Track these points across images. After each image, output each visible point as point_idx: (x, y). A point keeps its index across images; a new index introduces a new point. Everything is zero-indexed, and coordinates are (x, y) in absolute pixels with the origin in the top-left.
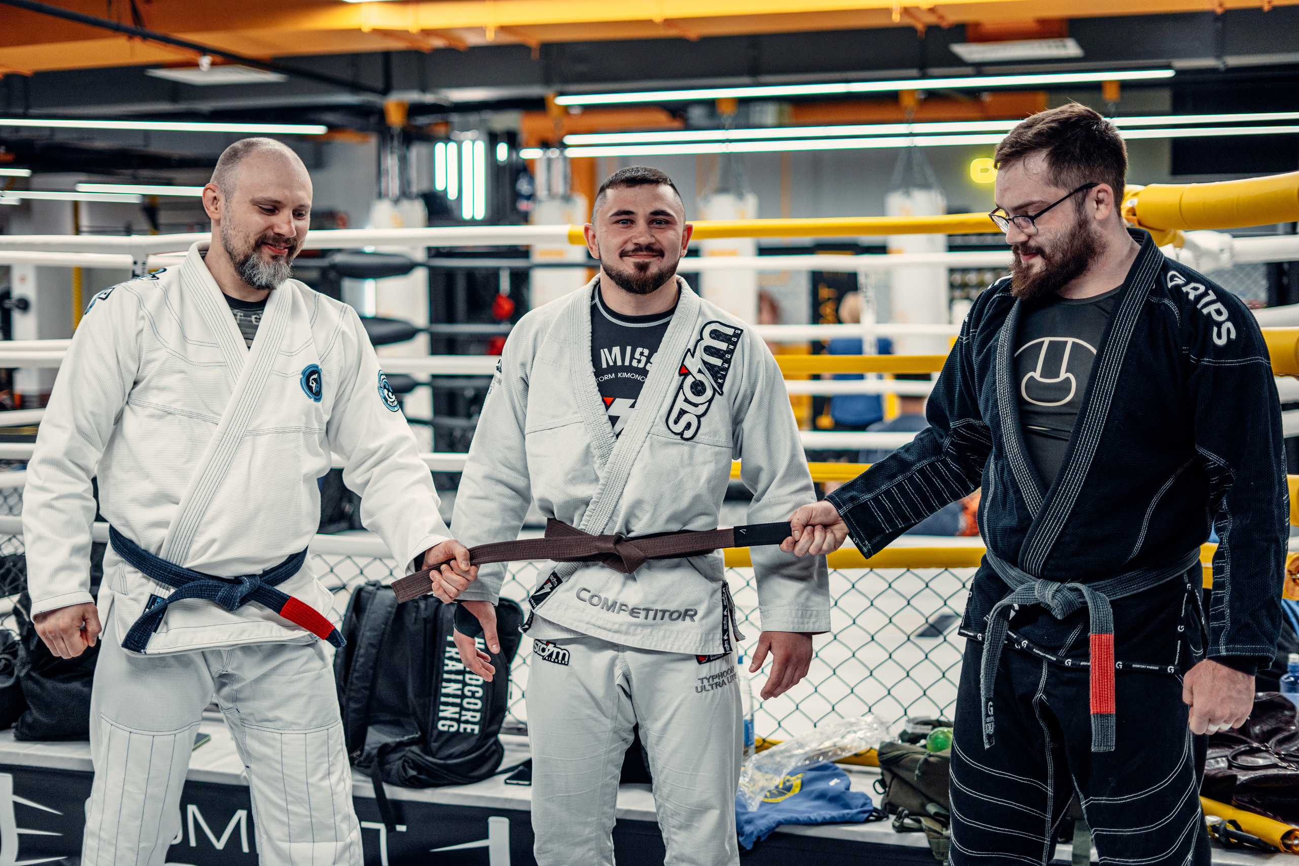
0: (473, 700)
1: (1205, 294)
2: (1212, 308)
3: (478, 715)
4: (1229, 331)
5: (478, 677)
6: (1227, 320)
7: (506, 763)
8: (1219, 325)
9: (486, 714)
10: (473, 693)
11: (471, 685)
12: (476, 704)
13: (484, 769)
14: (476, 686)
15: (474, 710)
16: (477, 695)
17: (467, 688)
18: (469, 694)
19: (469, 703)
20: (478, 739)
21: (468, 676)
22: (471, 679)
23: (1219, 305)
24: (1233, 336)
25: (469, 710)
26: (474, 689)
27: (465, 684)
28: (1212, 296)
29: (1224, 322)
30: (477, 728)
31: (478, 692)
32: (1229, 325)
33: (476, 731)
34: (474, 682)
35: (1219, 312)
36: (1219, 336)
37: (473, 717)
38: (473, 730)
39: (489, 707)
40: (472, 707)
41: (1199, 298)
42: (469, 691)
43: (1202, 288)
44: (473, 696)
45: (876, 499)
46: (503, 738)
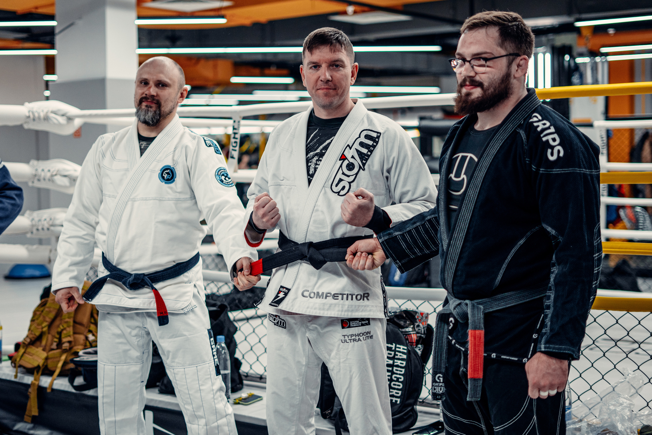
0: (397, 383)
1: (549, 128)
2: (550, 137)
3: (400, 392)
4: (559, 152)
5: (401, 369)
6: (558, 145)
7: (418, 424)
8: (552, 148)
9: (405, 392)
10: (398, 379)
11: (397, 374)
12: (399, 386)
14: (400, 374)
15: (398, 389)
16: (400, 380)
17: (394, 376)
18: (395, 379)
19: (394, 385)
20: (400, 407)
21: (395, 368)
22: (396, 370)
23: (556, 136)
24: (561, 154)
25: (395, 389)
26: (398, 376)
27: (393, 373)
28: (552, 130)
29: (556, 146)
30: (399, 400)
31: (401, 378)
32: (559, 148)
33: (398, 402)
34: (398, 372)
35: (554, 140)
36: (552, 154)
37: (396, 393)
38: (396, 401)
39: (407, 387)
40: (396, 387)
41: (543, 130)
42: (395, 377)
43: (548, 124)
44: (398, 380)
45: (402, 235)
46: (418, 408)
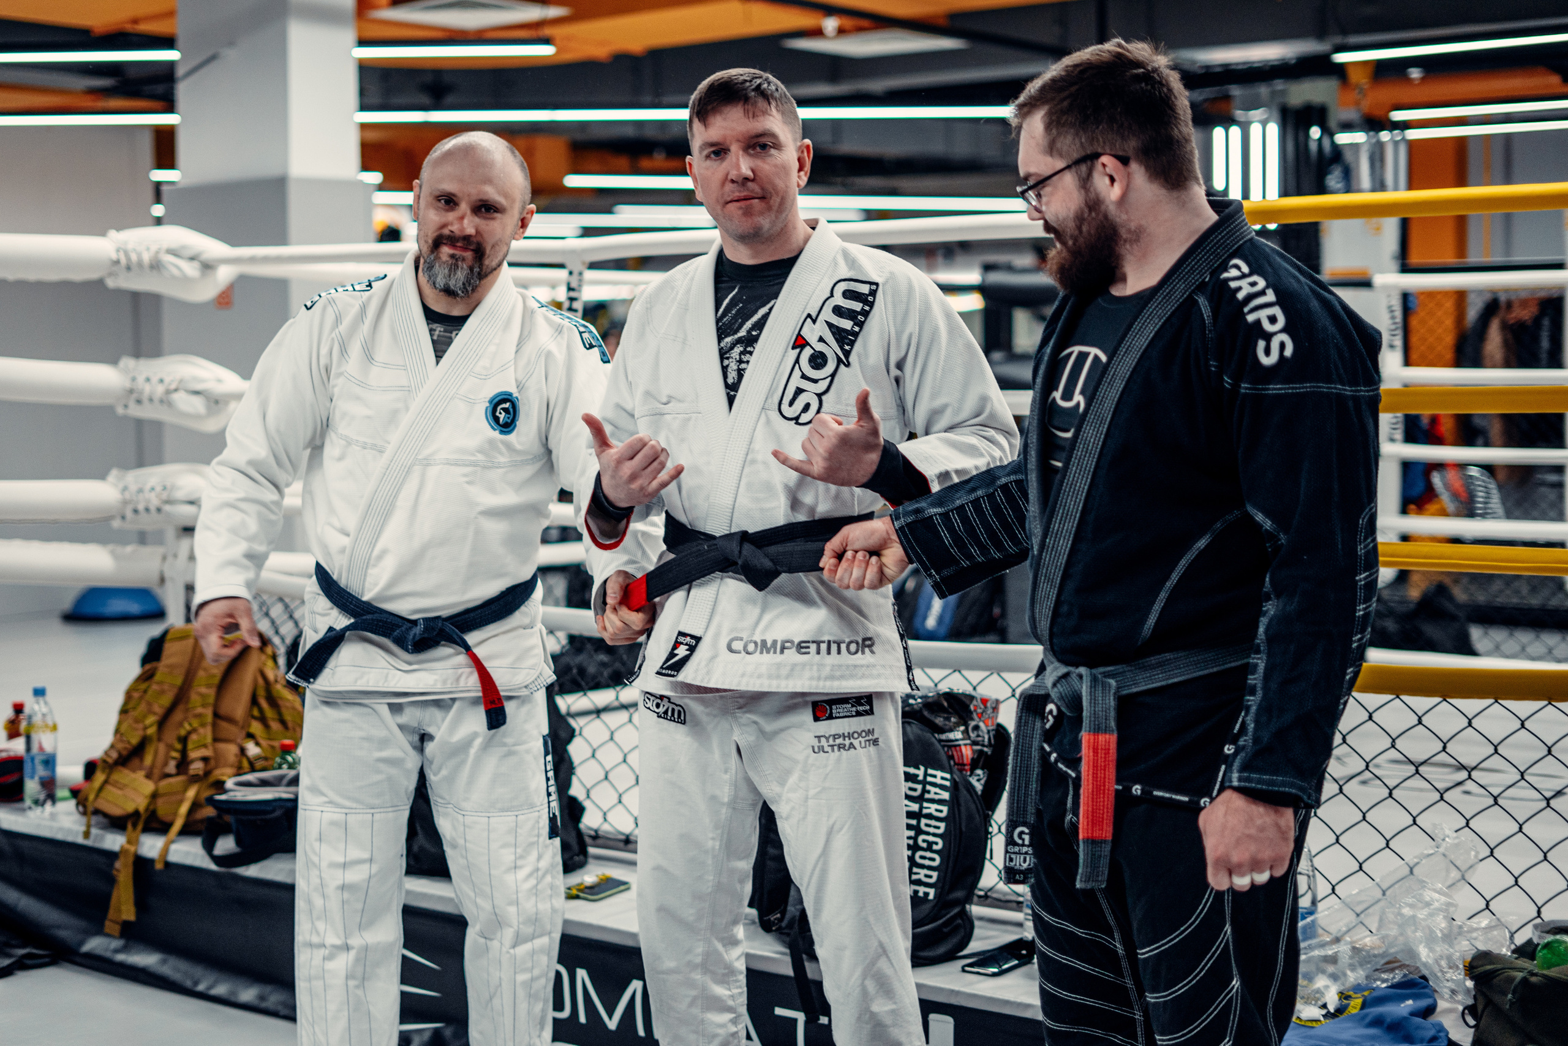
0: (928, 854)
1: (1262, 293)
2: (1263, 314)
3: (935, 874)
4: (1282, 346)
5: (938, 824)
6: (1281, 331)
7: (974, 946)
8: (1268, 337)
9: (946, 873)
10: (930, 844)
11: (928, 833)
12: (933, 860)
13: (941, 950)
14: (934, 835)
15: (930, 868)
16: (935, 847)
17: (921, 837)
18: (924, 845)
19: (922, 857)
20: (934, 907)
21: (924, 821)
22: (927, 825)
23: (1277, 311)
24: (1289, 353)
25: (922, 867)
26: (931, 838)
27: (919, 831)
28: (1270, 296)
29: (1275, 333)
30: (932, 893)
31: (936, 843)
32: (1285, 337)
33: (931, 897)
34: (932, 830)
35: (1273, 320)
36: (1267, 352)
37: (926, 876)
38: (926, 894)
39: (951, 864)
40: (927, 862)
41: (1250, 297)
42: (924, 841)
43: (1262, 283)
44: (929, 848)
45: (945, 515)
46: (976, 910)
